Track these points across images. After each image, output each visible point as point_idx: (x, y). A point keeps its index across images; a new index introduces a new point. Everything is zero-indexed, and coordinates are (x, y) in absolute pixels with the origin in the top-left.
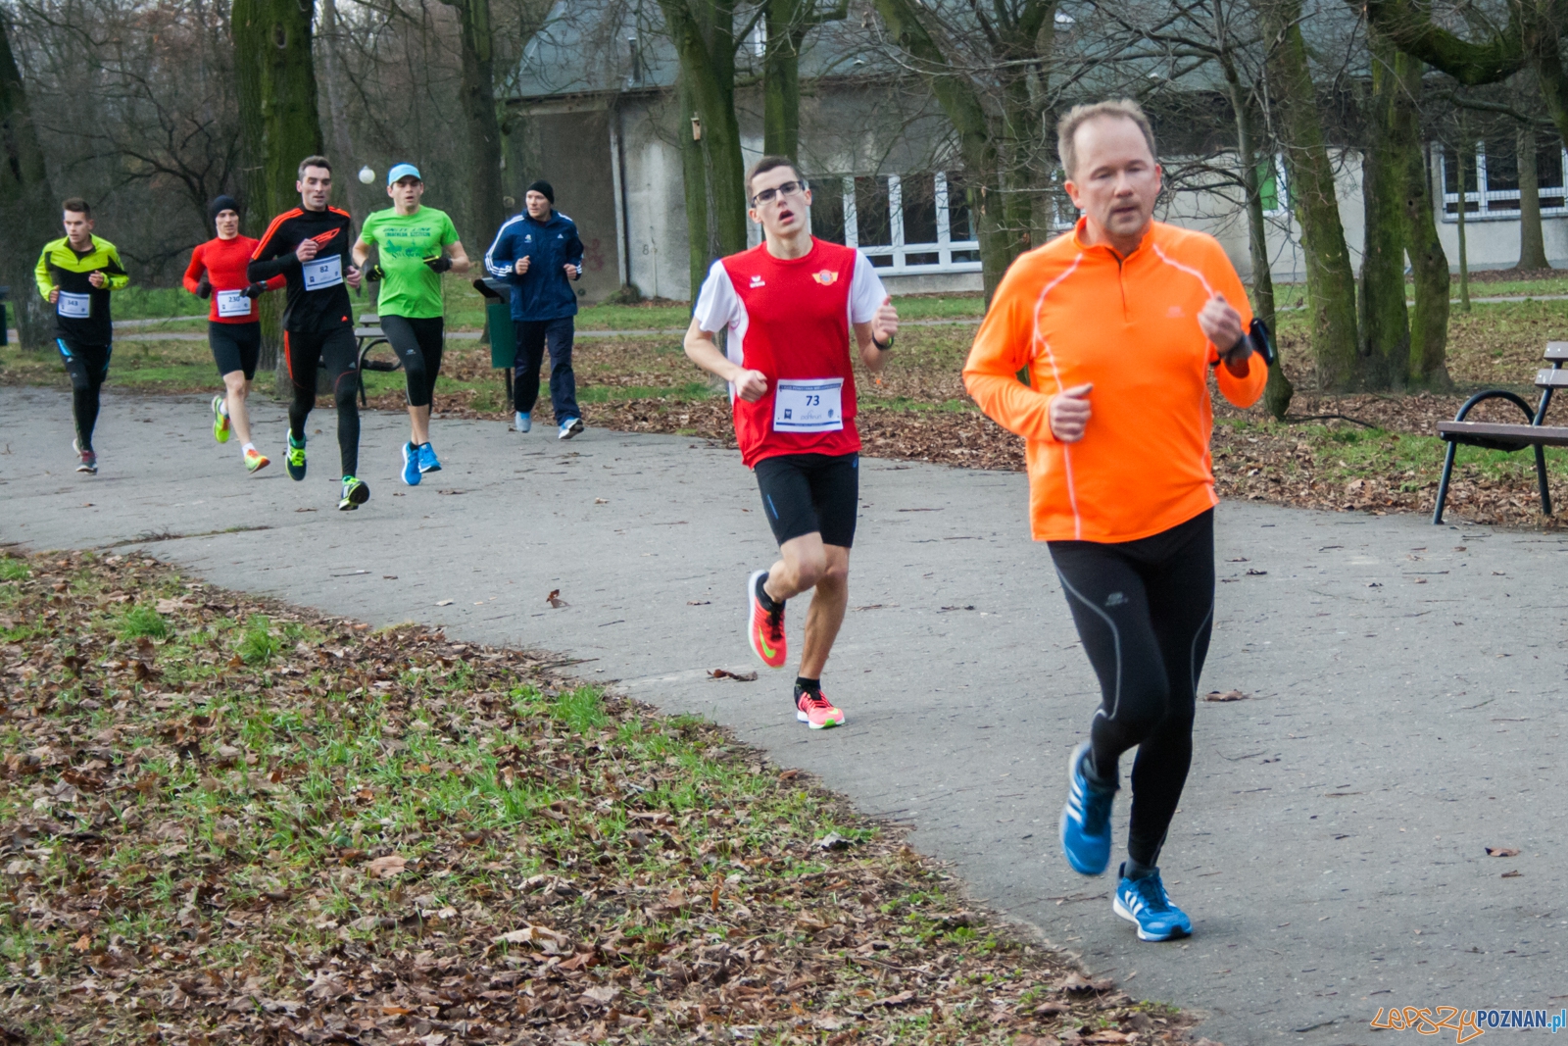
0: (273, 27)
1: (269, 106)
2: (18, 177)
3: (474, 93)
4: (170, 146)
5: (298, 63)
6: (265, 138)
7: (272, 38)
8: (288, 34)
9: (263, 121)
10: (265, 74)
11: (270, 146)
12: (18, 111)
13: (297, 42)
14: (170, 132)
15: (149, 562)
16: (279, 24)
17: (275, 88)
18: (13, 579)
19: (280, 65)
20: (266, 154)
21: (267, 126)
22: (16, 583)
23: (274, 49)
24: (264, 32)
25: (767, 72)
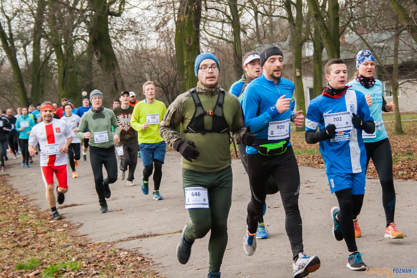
0: (187, 39)
1: (186, 62)
2: (117, 88)
3: (237, 66)
4: (158, 78)
5: (195, 49)
6: (185, 72)
7: (187, 42)
8: (192, 40)
9: (185, 67)
10: (185, 53)
11: (187, 75)
12: (116, 70)
13: (195, 43)
14: (158, 75)
15: (139, 259)
16: (189, 37)
17: (188, 57)
18: (73, 270)
19: (189, 50)
20: (186, 77)
21: (186, 69)
22: (73, 273)
23: (188, 45)
24: (184, 40)
25: (314, 58)
